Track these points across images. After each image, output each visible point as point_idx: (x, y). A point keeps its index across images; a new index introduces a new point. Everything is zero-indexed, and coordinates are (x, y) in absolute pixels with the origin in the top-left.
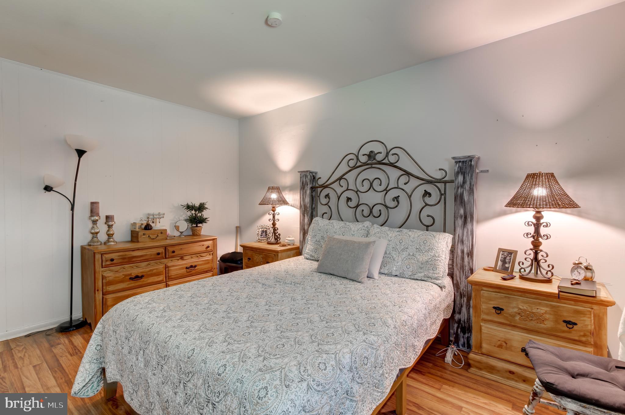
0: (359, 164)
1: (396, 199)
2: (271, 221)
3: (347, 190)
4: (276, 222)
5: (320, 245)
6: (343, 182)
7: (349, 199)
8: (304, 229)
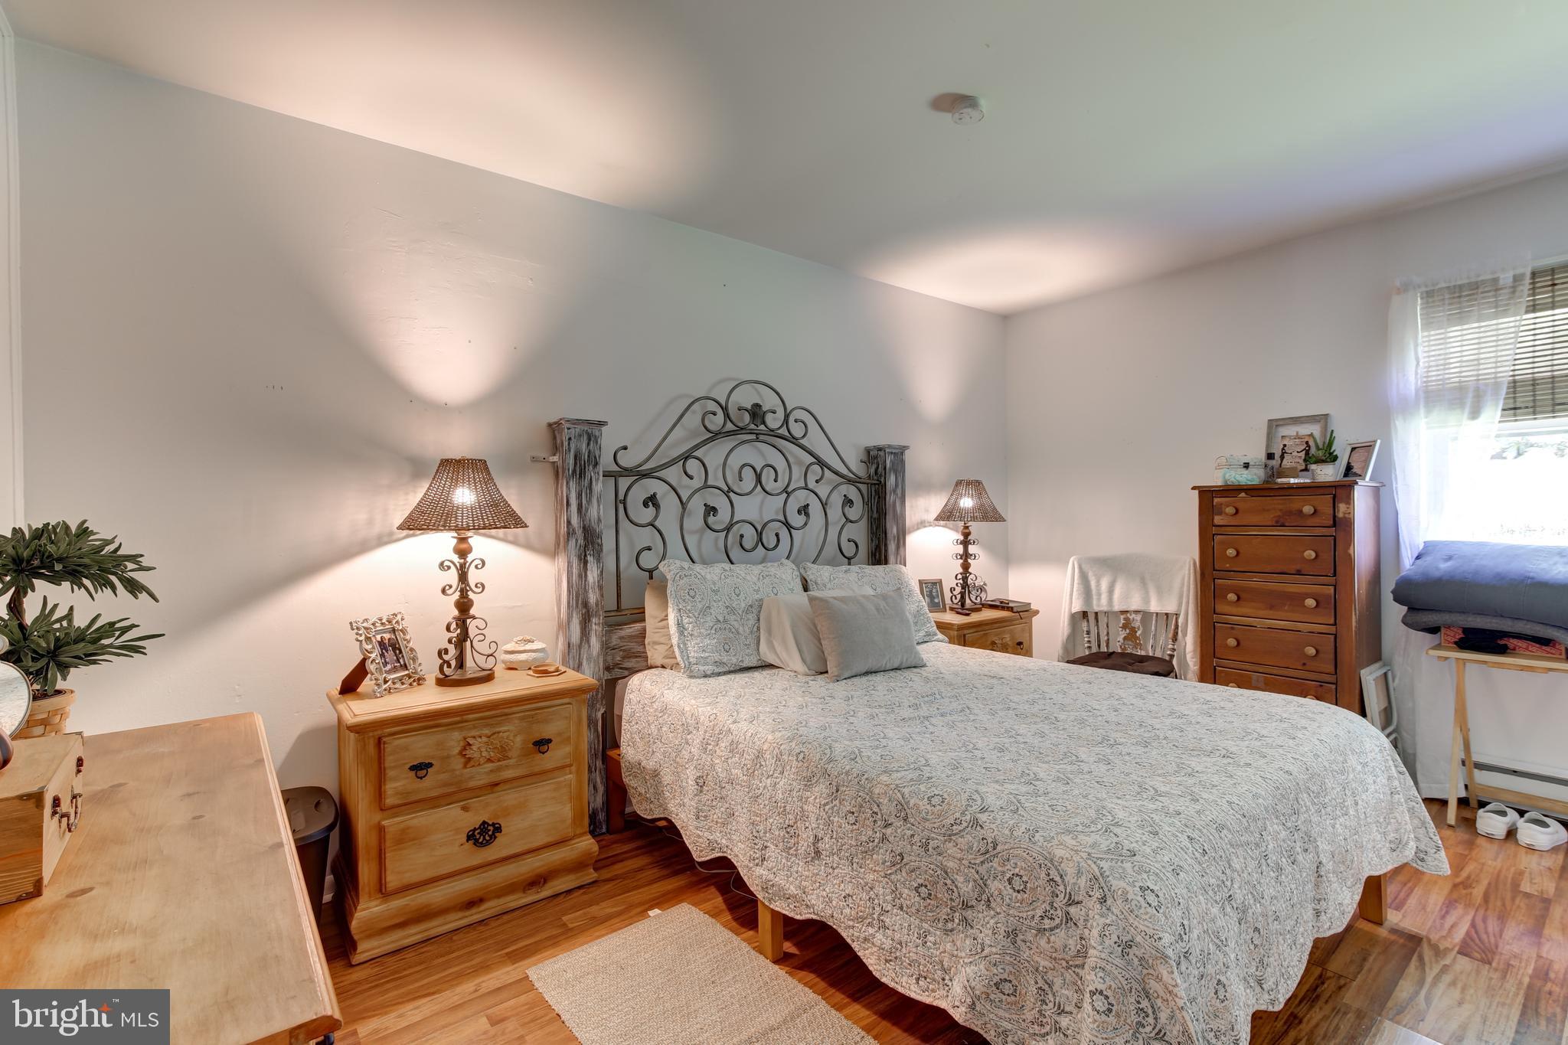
0: (730, 426)
1: (804, 510)
2: (449, 592)
3: (706, 486)
4: (471, 595)
5: (733, 630)
6: (693, 466)
7: (711, 510)
8: (586, 604)
